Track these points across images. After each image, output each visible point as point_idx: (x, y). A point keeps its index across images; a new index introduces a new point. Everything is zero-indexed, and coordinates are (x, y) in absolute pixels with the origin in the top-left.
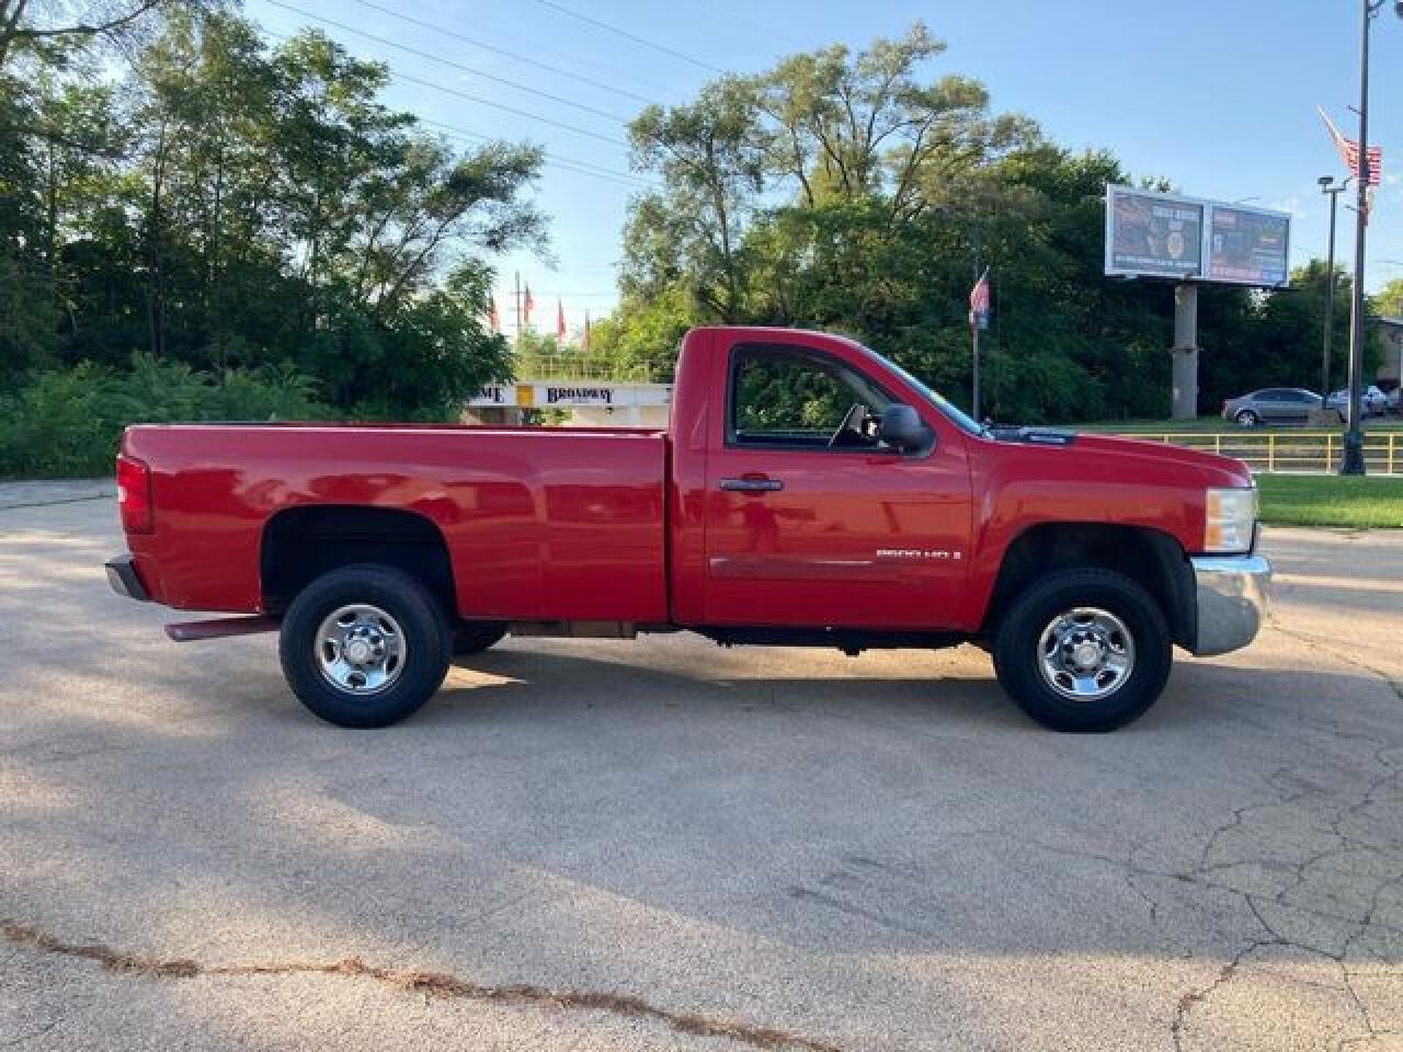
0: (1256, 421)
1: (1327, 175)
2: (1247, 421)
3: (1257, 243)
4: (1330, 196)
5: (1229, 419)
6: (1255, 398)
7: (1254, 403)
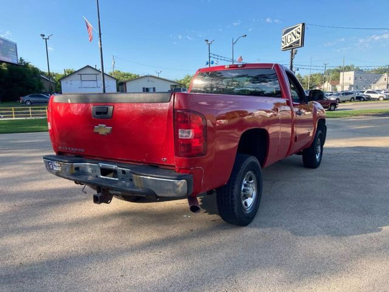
0: (31, 103)
1: (43, 34)
2: (28, 103)
3: (10, 51)
4: (45, 40)
5: (23, 103)
6: (30, 97)
7: (30, 98)
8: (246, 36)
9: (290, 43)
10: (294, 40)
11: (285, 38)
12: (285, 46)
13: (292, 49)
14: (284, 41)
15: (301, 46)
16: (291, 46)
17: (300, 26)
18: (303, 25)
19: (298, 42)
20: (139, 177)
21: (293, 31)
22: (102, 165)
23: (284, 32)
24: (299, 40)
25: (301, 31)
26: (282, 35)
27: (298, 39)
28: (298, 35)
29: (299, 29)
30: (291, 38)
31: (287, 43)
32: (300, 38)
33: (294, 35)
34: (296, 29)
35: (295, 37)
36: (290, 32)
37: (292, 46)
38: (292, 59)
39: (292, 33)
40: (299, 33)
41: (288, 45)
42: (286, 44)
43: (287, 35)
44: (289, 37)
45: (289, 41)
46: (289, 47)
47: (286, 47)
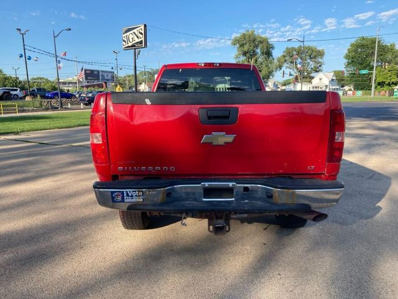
8: (70, 29)
9: (133, 43)
10: (137, 40)
11: (126, 37)
12: (127, 45)
13: (135, 49)
14: (126, 40)
15: (145, 47)
16: (133, 46)
17: (143, 27)
18: (145, 26)
19: (141, 42)
20: (292, 192)
21: (135, 31)
22: (209, 184)
23: (124, 31)
24: (142, 41)
25: (143, 32)
26: (122, 33)
27: (141, 39)
28: (141, 36)
29: (141, 29)
30: (133, 38)
31: (129, 42)
32: (143, 39)
33: (136, 35)
34: (138, 29)
35: (138, 37)
36: (132, 32)
37: (135, 46)
38: (135, 59)
39: (134, 33)
40: (141, 34)
41: (130, 44)
42: (128, 44)
43: (128, 34)
44: (131, 36)
45: (131, 40)
46: (131, 46)
47: (129, 47)
